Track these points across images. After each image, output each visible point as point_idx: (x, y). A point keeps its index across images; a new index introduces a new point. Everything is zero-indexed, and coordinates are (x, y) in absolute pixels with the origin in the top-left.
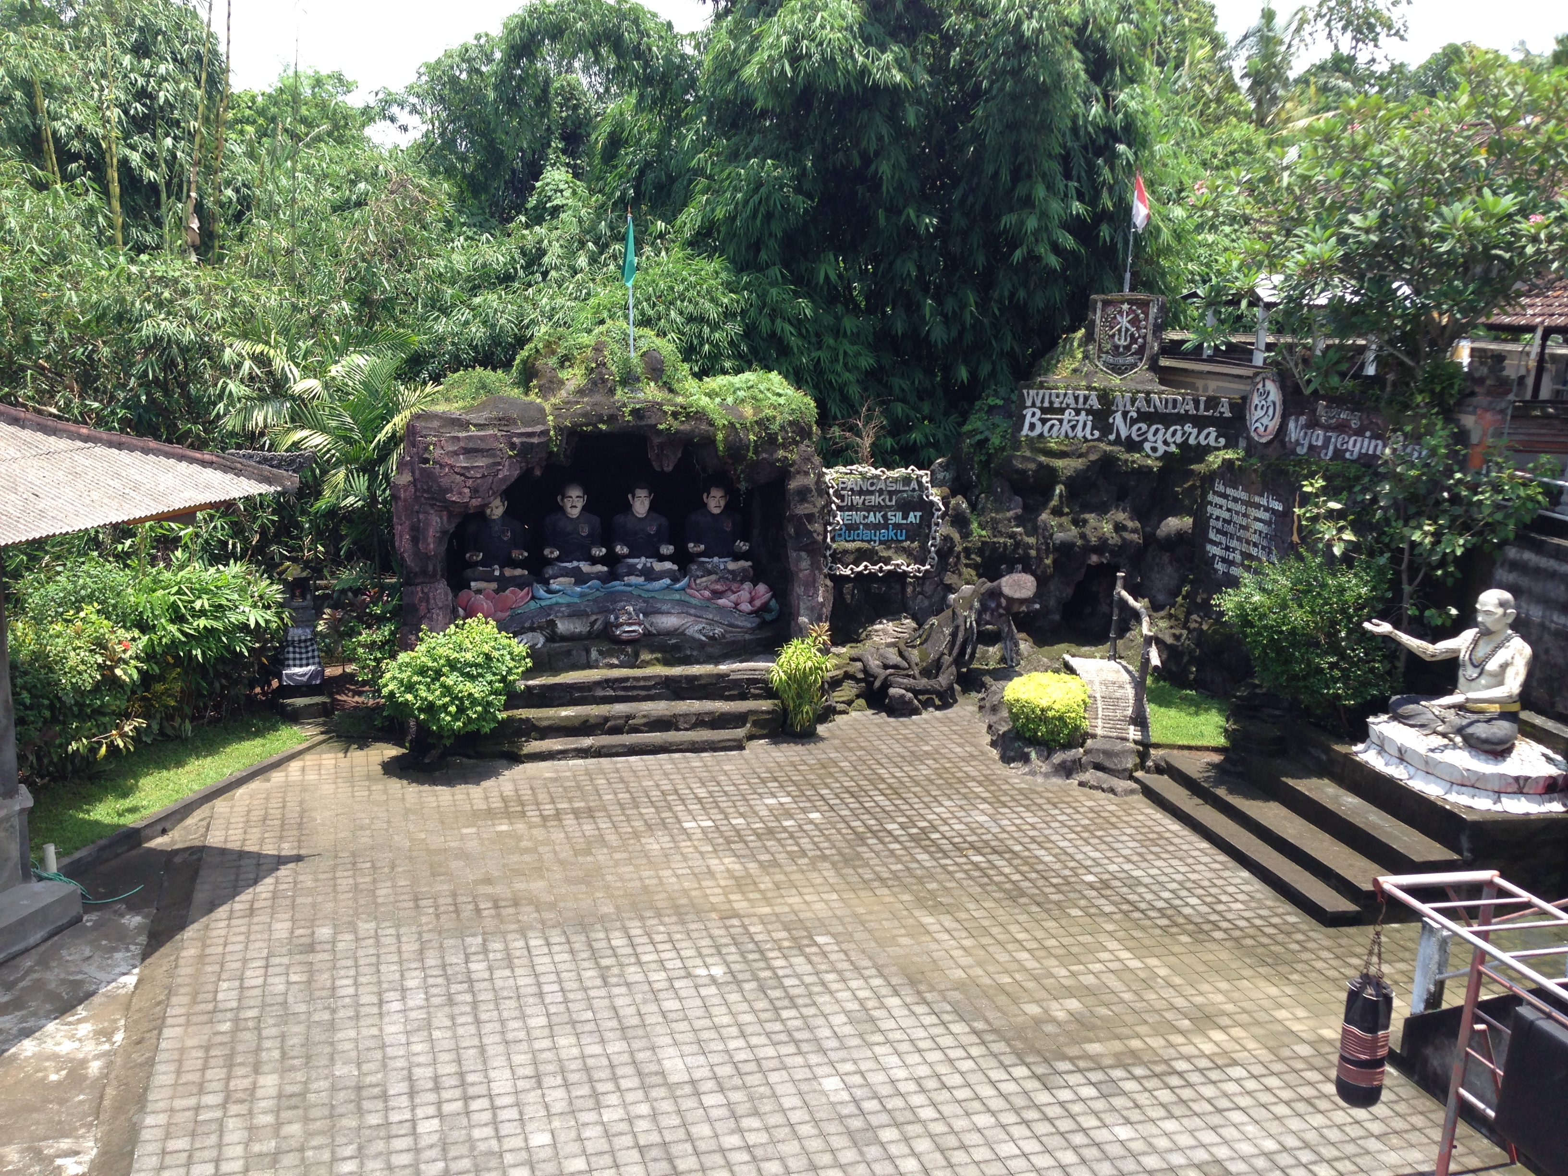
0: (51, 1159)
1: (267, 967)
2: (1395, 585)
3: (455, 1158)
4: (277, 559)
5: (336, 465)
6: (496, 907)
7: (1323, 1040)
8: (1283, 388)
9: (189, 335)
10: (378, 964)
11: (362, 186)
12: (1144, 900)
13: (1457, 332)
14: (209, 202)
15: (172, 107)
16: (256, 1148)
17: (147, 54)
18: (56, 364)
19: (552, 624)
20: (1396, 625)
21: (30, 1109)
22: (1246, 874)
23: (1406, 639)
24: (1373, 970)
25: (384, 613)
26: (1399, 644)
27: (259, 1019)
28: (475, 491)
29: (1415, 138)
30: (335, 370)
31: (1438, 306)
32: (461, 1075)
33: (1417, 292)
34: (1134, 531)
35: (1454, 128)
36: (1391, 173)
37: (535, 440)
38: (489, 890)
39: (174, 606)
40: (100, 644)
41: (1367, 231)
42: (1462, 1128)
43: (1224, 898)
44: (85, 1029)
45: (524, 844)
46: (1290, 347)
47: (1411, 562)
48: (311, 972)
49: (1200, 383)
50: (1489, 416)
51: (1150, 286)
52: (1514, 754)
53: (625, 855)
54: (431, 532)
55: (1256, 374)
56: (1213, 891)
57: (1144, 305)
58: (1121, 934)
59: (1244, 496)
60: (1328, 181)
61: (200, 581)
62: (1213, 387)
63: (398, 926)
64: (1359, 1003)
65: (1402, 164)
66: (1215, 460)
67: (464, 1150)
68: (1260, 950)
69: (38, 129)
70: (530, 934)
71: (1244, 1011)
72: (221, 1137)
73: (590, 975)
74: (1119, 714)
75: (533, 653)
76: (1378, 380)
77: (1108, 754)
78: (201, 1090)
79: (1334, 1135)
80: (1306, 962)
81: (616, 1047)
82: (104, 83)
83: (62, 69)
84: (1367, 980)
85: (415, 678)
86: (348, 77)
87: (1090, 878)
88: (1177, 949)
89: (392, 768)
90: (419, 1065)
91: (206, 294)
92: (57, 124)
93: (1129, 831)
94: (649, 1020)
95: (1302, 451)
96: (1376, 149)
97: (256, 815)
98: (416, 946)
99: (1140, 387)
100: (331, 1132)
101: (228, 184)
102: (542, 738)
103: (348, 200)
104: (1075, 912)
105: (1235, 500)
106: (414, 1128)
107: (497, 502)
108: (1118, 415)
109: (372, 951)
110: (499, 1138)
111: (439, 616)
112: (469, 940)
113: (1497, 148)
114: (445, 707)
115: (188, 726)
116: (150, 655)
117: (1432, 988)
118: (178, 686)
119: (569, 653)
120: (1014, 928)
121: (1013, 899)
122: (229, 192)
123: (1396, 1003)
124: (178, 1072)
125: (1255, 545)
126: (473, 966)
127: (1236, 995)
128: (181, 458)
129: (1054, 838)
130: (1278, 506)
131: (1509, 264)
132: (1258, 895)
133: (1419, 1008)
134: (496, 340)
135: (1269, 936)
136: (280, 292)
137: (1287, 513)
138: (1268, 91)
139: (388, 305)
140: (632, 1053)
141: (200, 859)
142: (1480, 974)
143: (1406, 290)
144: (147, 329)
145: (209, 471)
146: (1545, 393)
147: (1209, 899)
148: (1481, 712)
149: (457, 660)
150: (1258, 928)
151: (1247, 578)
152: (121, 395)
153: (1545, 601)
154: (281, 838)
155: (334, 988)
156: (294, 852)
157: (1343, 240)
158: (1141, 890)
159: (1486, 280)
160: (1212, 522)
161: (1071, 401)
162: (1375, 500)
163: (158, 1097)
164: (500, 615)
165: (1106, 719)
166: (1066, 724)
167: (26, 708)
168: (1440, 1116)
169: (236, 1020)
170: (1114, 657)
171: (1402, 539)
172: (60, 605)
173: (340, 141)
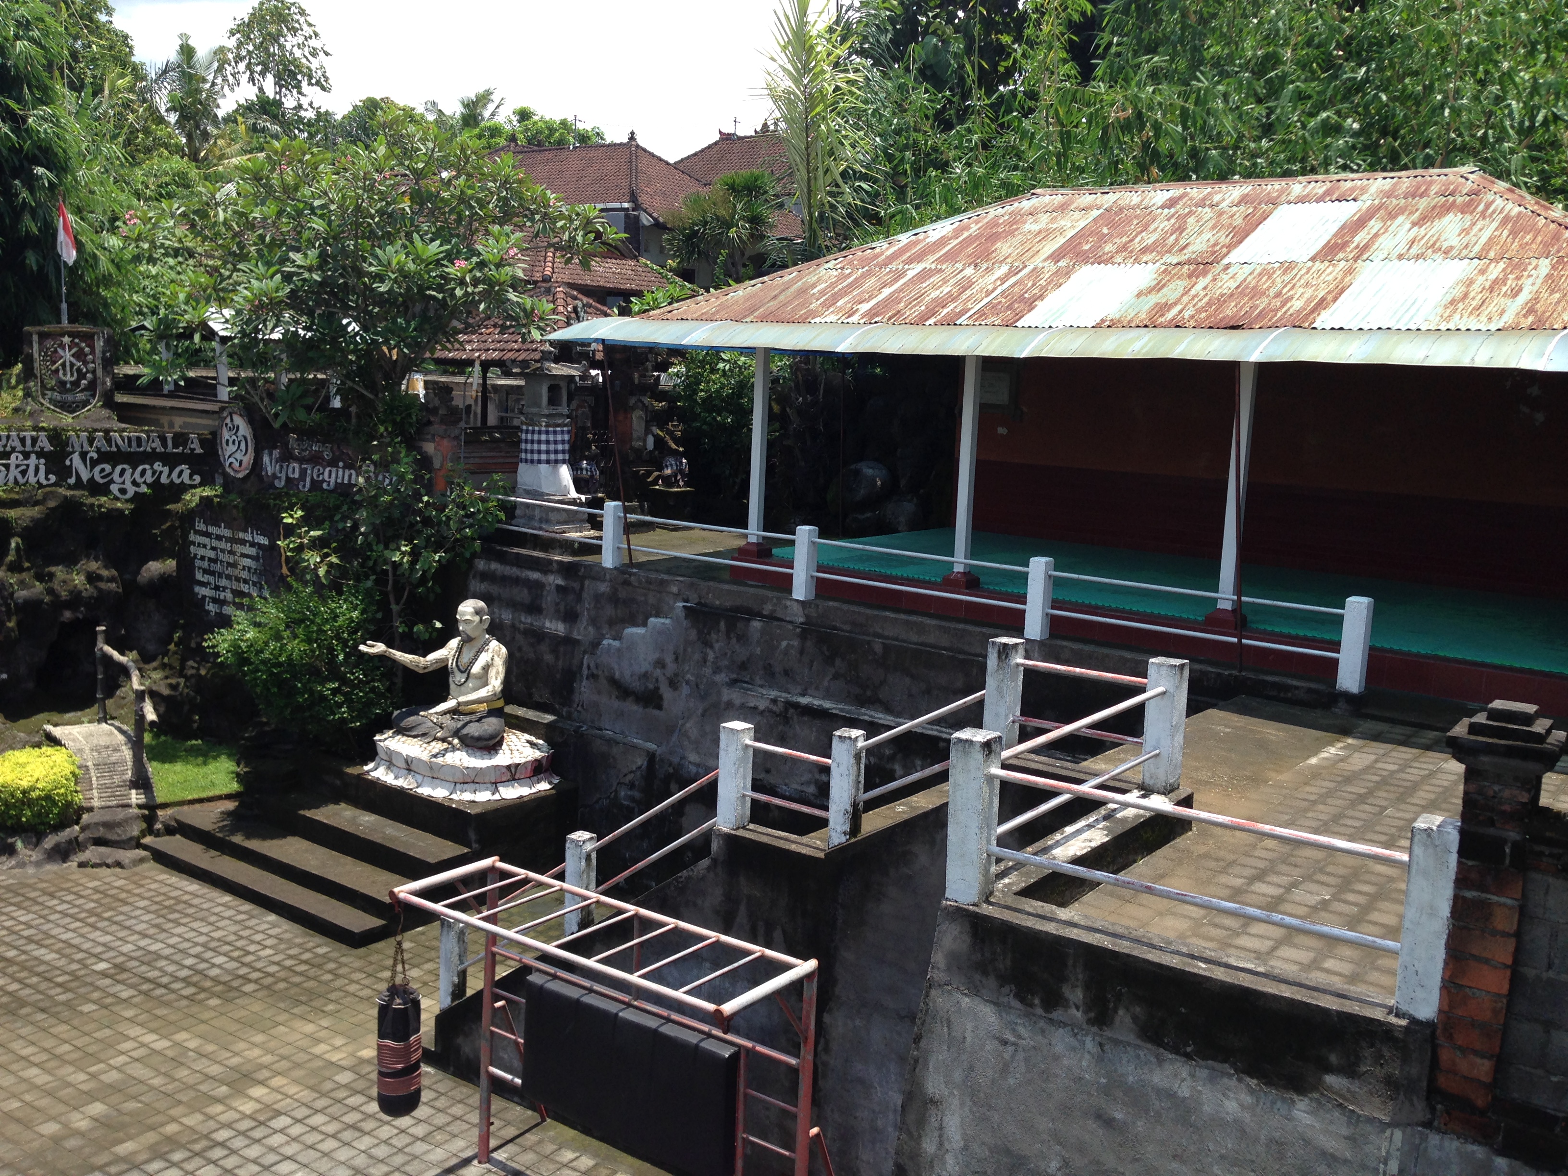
2: (383, 605)
7: (363, 1061)
8: (251, 422)
12: (166, 973)
13: (407, 366)
20: (389, 645)
22: (272, 917)
23: (398, 655)
24: (398, 980)
26: (394, 662)
29: (342, 183)
31: (386, 342)
33: (364, 328)
34: (111, 580)
35: (376, 176)
36: (323, 213)
41: (310, 269)
42: (497, 1103)
43: (252, 948)
46: (252, 381)
47: (396, 582)
49: (164, 420)
50: (445, 442)
51: (92, 317)
52: (504, 746)
55: (222, 409)
56: (239, 944)
57: (89, 338)
58: (143, 1017)
59: (227, 533)
60: (265, 219)
62: (179, 422)
64: (390, 1014)
65: (333, 207)
66: (192, 498)
68: (293, 991)
71: (283, 1058)
74: (117, 779)
76: (343, 412)
77: (108, 825)
79: (381, 1152)
80: (339, 989)
84: (394, 991)
87: (102, 966)
88: (206, 1015)
93: (143, 903)
95: (280, 484)
96: (307, 191)
99: (97, 425)
104: (88, 1008)
105: (219, 538)
108: (76, 457)
113: (419, 198)
117: (456, 980)
120: (16, 1046)
121: (13, 1013)
123: (425, 1003)
125: (246, 581)
127: (273, 1044)
129: (54, 932)
130: (264, 541)
131: (443, 304)
132: (287, 936)
133: (447, 1002)
135: (301, 974)
137: (273, 548)
138: (197, 127)
142: (494, 955)
143: (354, 327)
146: (492, 420)
147: (236, 954)
148: (472, 713)
150: (289, 969)
151: (240, 616)
153: (514, 605)
157: (287, 278)
158: (162, 963)
159: (424, 317)
160: (198, 563)
161: (17, 444)
162: (355, 527)
165: (103, 788)
166: (55, 803)
168: (475, 1099)
170: (104, 719)
171: (386, 561)
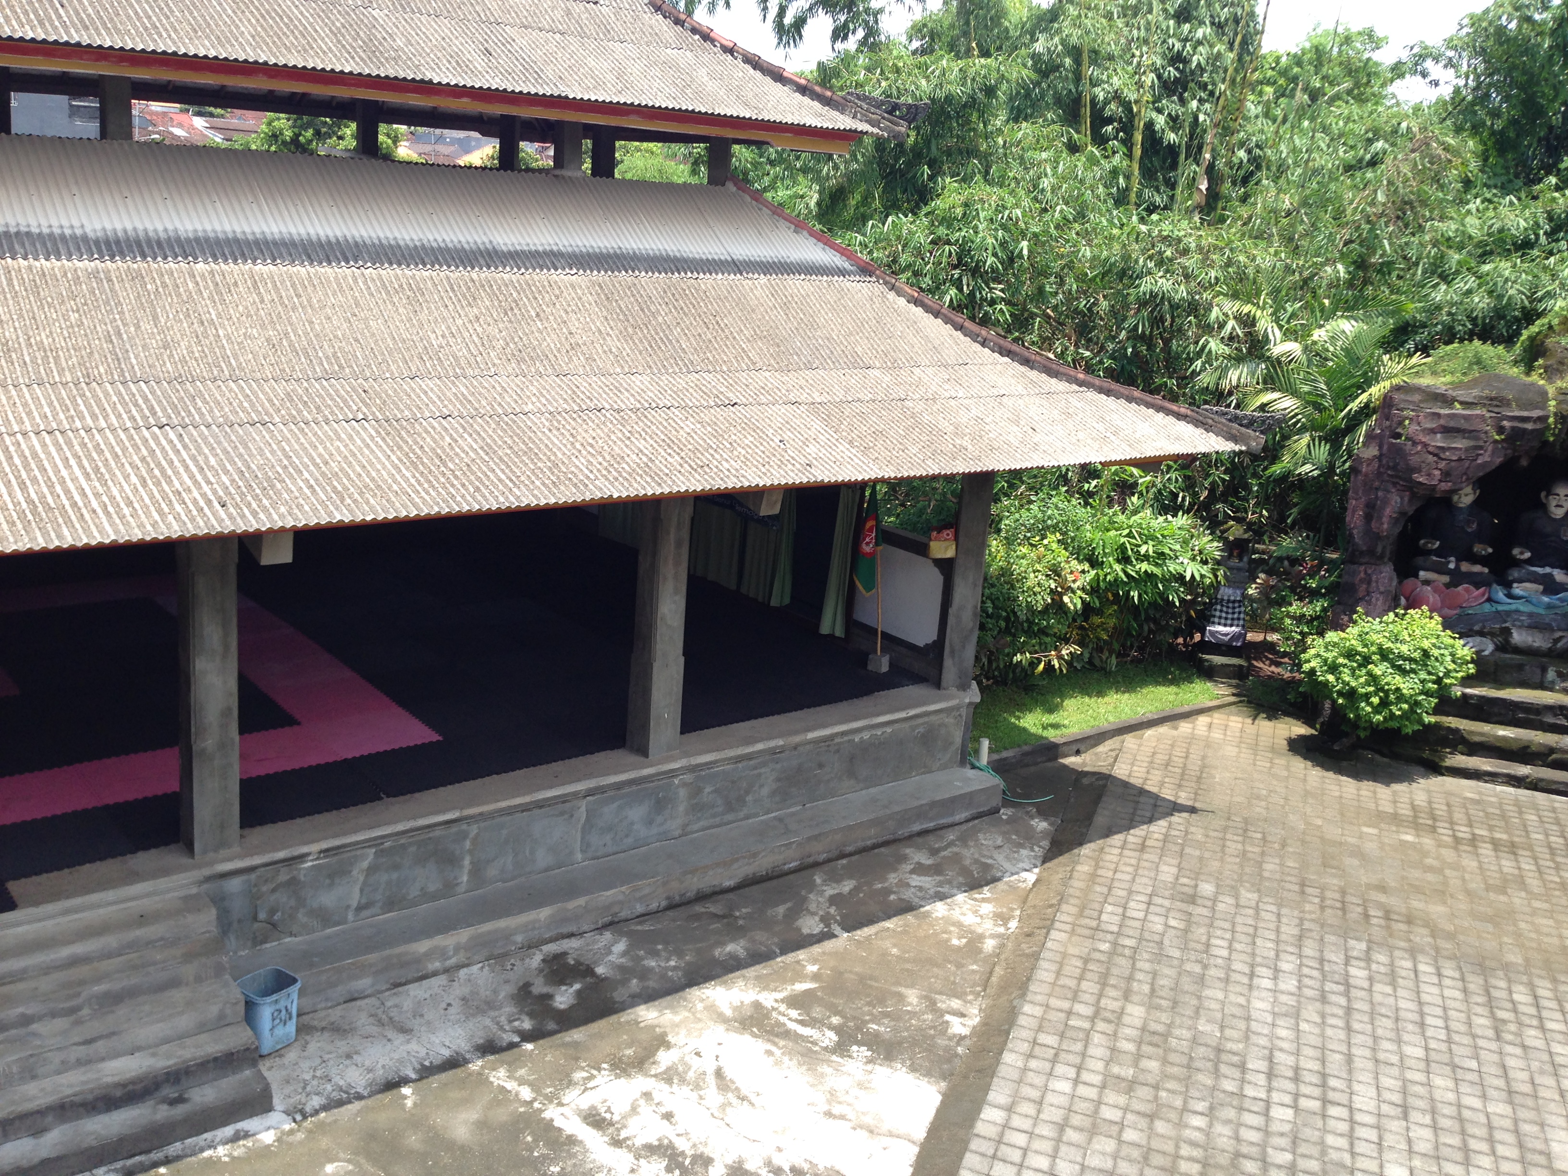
0: (942, 1013)
1: (1149, 904)
3: (1304, 1156)
4: (1220, 517)
5: (1302, 430)
6: (1387, 917)
9: (1182, 292)
10: (1255, 936)
11: (1379, 145)
14: (1220, 164)
15: (1203, 70)
16: (1116, 1070)
17: (1187, 20)
18: (1061, 313)
19: (1507, 632)
21: (932, 962)
25: (1319, 587)
27: (1135, 950)
28: (1446, 475)
30: (1319, 335)
32: (1324, 1076)
37: (1529, 426)
38: (1382, 898)
39: (1122, 548)
40: (1055, 571)
44: (987, 908)
45: (1429, 861)
48: (1189, 922)
53: (1545, 906)
54: (1388, 511)
61: (1149, 528)
63: (1280, 906)
67: (1315, 1151)
69: (1080, 95)
70: (1420, 958)
72: (1086, 1047)
73: (1482, 1022)
75: (1479, 660)
78: (1075, 998)
81: (1499, 1108)
82: (1145, 49)
83: (1110, 37)
85: (1341, 660)
86: (1379, 33)
89: (1297, 746)
90: (1281, 1050)
91: (1205, 253)
92: (1097, 90)
94: (1542, 1092)
97: (1160, 758)
98: (1296, 931)
100: (1187, 1081)
101: (1242, 144)
102: (1470, 754)
103: (1361, 160)
106: (1268, 1109)
107: (1469, 489)
109: (1250, 921)
110: (1353, 1154)
111: (1379, 601)
112: (1352, 943)
114: (1367, 697)
115: (1114, 660)
116: (1094, 589)
118: (1112, 622)
119: (1520, 667)
122: (1242, 154)
124: (1058, 973)
126: (1353, 971)
128: (1159, 409)
134: (1499, 313)
136: (1276, 253)
139: (1385, 268)
140: (1516, 1121)
141: (1105, 786)
144: (1146, 285)
145: (1182, 424)
149: (1390, 651)
152: (1110, 346)
154: (1180, 786)
155: (1208, 945)
156: (1190, 803)
163: (1038, 989)
164: (1446, 611)
167: (988, 616)
169: (1115, 944)
172: (1029, 531)
173: (1361, 100)
